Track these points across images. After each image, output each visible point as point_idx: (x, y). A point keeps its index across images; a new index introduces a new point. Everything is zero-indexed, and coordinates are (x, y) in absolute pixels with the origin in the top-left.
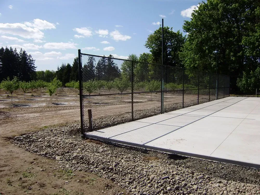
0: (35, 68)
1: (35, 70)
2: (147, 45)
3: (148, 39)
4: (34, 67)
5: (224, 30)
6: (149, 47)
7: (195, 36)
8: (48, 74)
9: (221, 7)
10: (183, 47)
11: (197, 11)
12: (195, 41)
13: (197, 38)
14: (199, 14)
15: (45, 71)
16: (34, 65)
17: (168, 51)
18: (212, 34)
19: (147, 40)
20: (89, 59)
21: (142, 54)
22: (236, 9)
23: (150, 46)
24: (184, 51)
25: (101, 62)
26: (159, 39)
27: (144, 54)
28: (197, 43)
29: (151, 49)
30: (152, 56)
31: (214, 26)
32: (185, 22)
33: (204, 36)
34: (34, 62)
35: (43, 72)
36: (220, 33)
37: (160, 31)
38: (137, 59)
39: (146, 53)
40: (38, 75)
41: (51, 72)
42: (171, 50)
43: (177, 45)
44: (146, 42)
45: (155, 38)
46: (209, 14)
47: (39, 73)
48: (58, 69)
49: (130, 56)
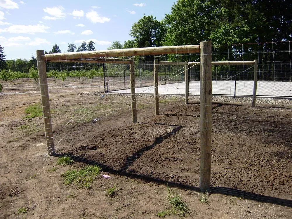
0: (5, 56)
1: (5, 59)
2: (131, 33)
3: (133, 27)
4: (2, 55)
5: (197, 25)
6: (133, 36)
7: (174, 30)
8: (19, 63)
9: (196, 4)
10: (166, 37)
11: (176, 6)
12: (174, 34)
13: (176, 31)
14: (178, 8)
15: (16, 60)
16: (3, 53)
17: (152, 40)
18: (188, 28)
19: (131, 29)
20: (70, 46)
21: (127, 41)
22: (207, 7)
23: (135, 35)
24: (166, 41)
25: (80, 49)
26: (143, 28)
27: (129, 41)
28: (176, 35)
29: (136, 38)
30: (137, 44)
31: (189, 21)
32: (166, 16)
33: (182, 30)
34: (2, 49)
35: (13, 61)
36: (195, 27)
37: (144, 21)
38: (122, 47)
39: (131, 40)
40: (8, 64)
41: (23, 61)
42: (155, 39)
43: (161, 34)
44: (131, 31)
45: (140, 27)
46: (186, 10)
47: (9, 62)
48: (32, 58)
49: (113, 43)
